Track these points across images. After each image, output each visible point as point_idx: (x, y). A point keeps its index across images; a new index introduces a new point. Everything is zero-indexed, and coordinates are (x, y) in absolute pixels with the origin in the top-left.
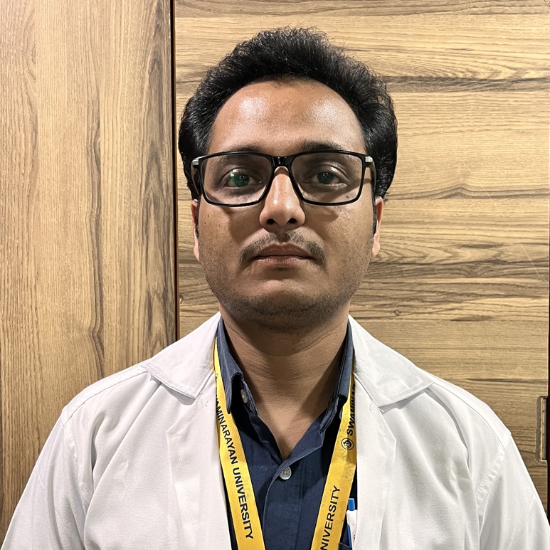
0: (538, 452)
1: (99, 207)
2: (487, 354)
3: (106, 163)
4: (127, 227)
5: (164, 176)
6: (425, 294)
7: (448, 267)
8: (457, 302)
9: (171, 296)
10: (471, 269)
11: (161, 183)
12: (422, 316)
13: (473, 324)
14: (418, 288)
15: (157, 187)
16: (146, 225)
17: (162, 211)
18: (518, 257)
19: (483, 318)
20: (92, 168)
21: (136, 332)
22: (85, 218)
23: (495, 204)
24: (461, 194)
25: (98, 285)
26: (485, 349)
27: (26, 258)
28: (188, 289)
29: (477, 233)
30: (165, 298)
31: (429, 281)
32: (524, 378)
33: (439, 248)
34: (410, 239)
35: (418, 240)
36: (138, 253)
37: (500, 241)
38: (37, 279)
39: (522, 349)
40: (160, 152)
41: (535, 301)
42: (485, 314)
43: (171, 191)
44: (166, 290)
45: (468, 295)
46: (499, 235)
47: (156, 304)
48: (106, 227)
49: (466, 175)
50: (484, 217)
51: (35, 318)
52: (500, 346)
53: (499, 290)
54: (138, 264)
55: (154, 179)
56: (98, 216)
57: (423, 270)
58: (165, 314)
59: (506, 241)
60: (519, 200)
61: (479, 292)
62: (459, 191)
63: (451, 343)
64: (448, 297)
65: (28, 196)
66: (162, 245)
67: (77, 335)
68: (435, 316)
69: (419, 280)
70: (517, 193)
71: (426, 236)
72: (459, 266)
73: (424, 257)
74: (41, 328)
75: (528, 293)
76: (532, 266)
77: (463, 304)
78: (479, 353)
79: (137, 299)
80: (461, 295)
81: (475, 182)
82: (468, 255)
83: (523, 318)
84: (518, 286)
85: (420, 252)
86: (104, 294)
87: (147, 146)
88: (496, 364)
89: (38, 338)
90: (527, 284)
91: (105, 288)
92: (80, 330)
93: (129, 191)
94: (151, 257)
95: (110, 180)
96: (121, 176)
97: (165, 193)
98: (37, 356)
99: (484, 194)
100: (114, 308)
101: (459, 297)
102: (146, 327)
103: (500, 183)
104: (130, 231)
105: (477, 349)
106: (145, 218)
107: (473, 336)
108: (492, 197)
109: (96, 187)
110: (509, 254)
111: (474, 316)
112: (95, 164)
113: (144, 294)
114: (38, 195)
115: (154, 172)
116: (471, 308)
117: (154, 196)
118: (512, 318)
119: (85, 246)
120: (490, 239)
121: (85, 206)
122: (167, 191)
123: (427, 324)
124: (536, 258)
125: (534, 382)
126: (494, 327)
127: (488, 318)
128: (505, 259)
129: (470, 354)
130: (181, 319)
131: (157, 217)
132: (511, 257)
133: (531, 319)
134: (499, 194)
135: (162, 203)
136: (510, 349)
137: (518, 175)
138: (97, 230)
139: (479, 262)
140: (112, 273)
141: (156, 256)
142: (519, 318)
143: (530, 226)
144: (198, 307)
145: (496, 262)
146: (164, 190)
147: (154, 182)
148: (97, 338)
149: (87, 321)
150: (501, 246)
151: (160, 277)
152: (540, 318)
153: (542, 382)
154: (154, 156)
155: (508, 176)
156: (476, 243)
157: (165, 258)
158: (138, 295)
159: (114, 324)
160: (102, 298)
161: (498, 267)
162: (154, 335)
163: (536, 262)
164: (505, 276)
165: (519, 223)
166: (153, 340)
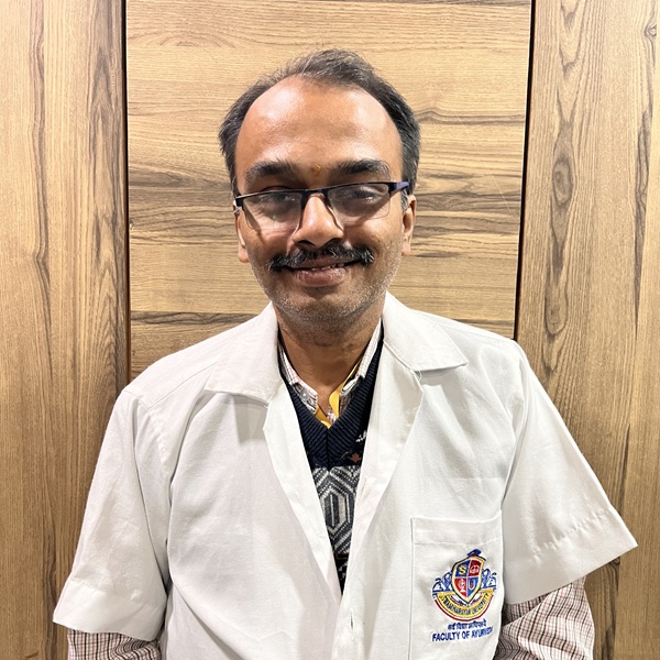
1: (43, 121)
2: (452, 293)
3: (50, 71)
4: (73, 143)
5: (112, 86)
8: (424, 237)
9: (121, 221)
10: (439, 201)
11: (109, 95)
13: (439, 261)
15: (105, 99)
16: (93, 141)
17: (110, 127)
18: (488, 190)
19: (450, 255)
20: (35, 76)
21: (83, 260)
22: (27, 133)
23: (467, 131)
24: (432, 119)
25: (43, 205)
26: (450, 287)
28: (139, 214)
29: (446, 162)
30: (114, 223)
32: (489, 319)
36: (85, 173)
37: (470, 172)
39: (488, 288)
40: (108, 60)
41: (505, 237)
42: (452, 250)
43: (120, 104)
44: (115, 214)
45: (435, 229)
46: (469, 165)
47: (105, 229)
48: (50, 142)
49: (437, 98)
50: (455, 144)
52: (466, 285)
53: (468, 224)
54: (85, 184)
55: (102, 90)
56: (42, 130)
58: (115, 241)
59: (477, 172)
60: (492, 127)
61: (447, 226)
62: (429, 115)
63: (416, 280)
66: (113, 162)
67: (20, 261)
70: (491, 120)
72: (427, 198)
75: (497, 229)
76: (503, 200)
77: (430, 239)
78: (444, 291)
79: (84, 225)
80: (428, 229)
81: (447, 106)
82: (438, 185)
83: (491, 256)
84: (487, 221)
86: (49, 216)
87: (95, 53)
88: (461, 304)
90: (497, 218)
91: (50, 209)
92: (24, 254)
93: (74, 104)
94: (99, 178)
95: (54, 90)
96: (66, 86)
97: (113, 106)
99: (456, 120)
100: (60, 232)
101: (426, 232)
102: (95, 254)
103: (474, 108)
104: (76, 146)
105: (442, 287)
106: (92, 133)
107: (439, 273)
108: (464, 123)
109: (40, 98)
110: (480, 186)
111: (440, 252)
112: (38, 72)
113: (92, 217)
115: (102, 83)
116: (439, 243)
117: (102, 109)
118: (480, 255)
119: (28, 163)
120: (461, 170)
121: (27, 119)
122: (116, 104)
124: (507, 191)
125: (499, 324)
126: (461, 264)
127: (456, 255)
128: (474, 191)
129: (434, 293)
130: (131, 246)
131: (105, 133)
132: (481, 190)
133: (499, 256)
134: (471, 120)
135: (111, 118)
136: (476, 289)
137: (492, 100)
138: (40, 145)
139: (447, 194)
140: (57, 194)
141: (104, 174)
142: (487, 255)
143: (504, 156)
144: (148, 234)
145: (465, 194)
146: (113, 102)
147: (101, 93)
148: (42, 264)
149: (31, 245)
150: (471, 176)
151: (108, 199)
152: (509, 257)
153: (507, 324)
154: (102, 65)
155: (482, 100)
156: (445, 173)
157: (114, 179)
158: (86, 219)
159: (60, 250)
160: (46, 220)
161: (468, 199)
162: (102, 263)
163: (509, 197)
164: (474, 209)
165: (492, 153)
166: (102, 267)
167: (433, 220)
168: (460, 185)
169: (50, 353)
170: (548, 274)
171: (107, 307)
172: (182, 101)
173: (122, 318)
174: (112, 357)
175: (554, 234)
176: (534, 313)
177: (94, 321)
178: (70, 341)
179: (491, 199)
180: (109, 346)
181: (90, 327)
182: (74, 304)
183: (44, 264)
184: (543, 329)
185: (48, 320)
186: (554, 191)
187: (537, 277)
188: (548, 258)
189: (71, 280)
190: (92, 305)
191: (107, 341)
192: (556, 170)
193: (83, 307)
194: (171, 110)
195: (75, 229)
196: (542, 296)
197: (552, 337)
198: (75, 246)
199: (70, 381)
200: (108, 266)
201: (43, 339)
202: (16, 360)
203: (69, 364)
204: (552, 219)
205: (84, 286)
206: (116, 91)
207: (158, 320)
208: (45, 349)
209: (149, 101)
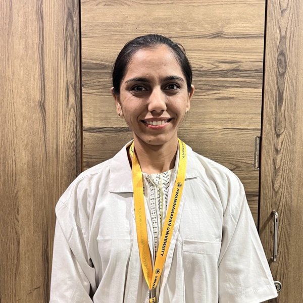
0: (255, 164)
1: (43, 41)
2: (231, 116)
3: (46, 18)
4: (57, 51)
5: (75, 25)
6: (202, 86)
7: (213, 72)
8: (218, 90)
9: (78, 86)
10: (224, 74)
11: (73, 29)
12: (200, 97)
13: (225, 101)
14: (199, 83)
15: (71, 31)
16: (66, 50)
17: (74, 43)
18: (248, 68)
19: (230, 98)
20: (39, 20)
21: (61, 103)
22: (36, 46)
23: (237, 41)
24: (221, 36)
25: (43, 79)
26: (231, 113)
27: (7, 66)
28: (87, 82)
29: (228, 56)
30: (75, 86)
31: (204, 79)
32: (249, 128)
33: (210, 63)
34: (195, 58)
35: (199, 59)
36: (62, 64)
37: (239, 60)
38: (13, 76)
39: (248, 113)
40: (73, 13)
41: (255, 90)
42: (231, 96)
43: (78, 33)
44: (75, 82)
45: (223, 87)
46: (238, 57)
47: (71, 89)
48: (47, 51)
49: (223, 27)
50: (231, 48)
51: (12, 96)
52: (238, 112)
53: (238, 84)
54: (62, 69)
55: (70, 27)
56: (43, 45)
57: (201, 74)
58: (75, 95)
59: (242, 60)
60: (249, 39)
61: (228, 85)
62: (220, 34)
63: (214, 110)
64: (214, 87)
65: (8, 34)
66: (74, 59)
67: (33, 104)
68: (207, 97)
69: (199, 79)
70: (248, 36)
71: (203, 57)
72: (219, 72)
73: (202, 67)
74: (15, 101)
75: (252, 86)
76: (254, 73)
77: (220, 91)
78: (227, 115)
79: (62, 87)
80: (219, 86)
81: (227, 30)
82: (224, 67)
83: (249, 98)
84: (247, 82)
85: (200, 65)
86: (46, 84)
87: (66, 10)
88: (236, 121)
89: (14, 106)
90: (252, 81)
91: (46, 81)
92: (34, 102)
93: (57, 33)
94: (68, 66)
95: (48, 27)
96: (54, 25)
97: (75, 34)
98: (13, 115)
99: (232, 36)
100: (51, 91)
101: (219, 88)
102: (66, 101)
103: (240, 31)
104: (58, 52)
105: (227, 113)
106: (65, 46)
107: (225, 107)
108: (236, 38)
109: (42, 30)
110: (244, 66)
111: (225, 97)
112: (40, 19)
113: (65, 84)
114: (13, 33)
115: (70, 23)
116: (225, 93)
117: (70, 35)
118: (244, 98)
119: (36, 60)
120: (234, 59)
121: (36, 40)
122: (76, 32)
123: (203, 101)
124: (256, 68)
125: (253, 130)
126: (235, 102)
127: (232, 98)
128: (241, 69)
129: (223, 116)
130: (83, 97)
131: (71, 46)
132: (244, 68)
133: (253, 98)
134: (239, 36)
135: (74, 39)
136: (242, 114)
137: (249, 27)
138: (42, 52)
139: (228, 70)
140: (49, 74)
141: (71, 65)
142: (247, 98)
143: (254, 52)
144: (91, 91)
145: (237, 70)
146: (75, 32)
147: (70, 28)
148: (42, 106)
149: (38, 97)
150: (240, 62)
151: (73, 76)
152: (258, 99)
153: (258, 130)
154: (70, 16)
155: (244, 27)
156: (227, 61)
157: (75, 67)
158: (62, 85)
159: (50, 99)
160: (44, 86)
161: (238, 73)
162: (70, 105)
163: (257, 71)
164: (241, 77)
165: (248, 51)
166: (70, 106)
167: (222, 82)
168: (234, 66)
169: (46, 147)
170: (276, 107)
171: (72, 125)
172: (106, 31)
173: (79, 130)
174: (75, 148)
175: (278, 88)
176: (270, 124)
177: (66, 132)
178: (55, 141)
179: (248, 73)
180: (73, 143)
181: (64, 134)
182: (57, 124)
183: (43, 106)
184: (274, 132)
185: (45, 132)
186: (278, 68)
187: (271, 108)
188: (276, 99)
189: (55, 113)
190: (65, 124)
191: (72, 141)
192: (279, 58)
193: (61, 125)
194: (101, 35)
195: (58, 90)
196: (273, 117)
197: (278, 136)
198: (57, 97)
199: (55, 159)
200: (72, 106)
201: (43, 140)
202: (30, 150)
203: (54, 151)
204: (277, 81)
205: (61, 115)
206: (76, 27)
207: (96, 130)
208: (43, 145)
209: (91, 31)
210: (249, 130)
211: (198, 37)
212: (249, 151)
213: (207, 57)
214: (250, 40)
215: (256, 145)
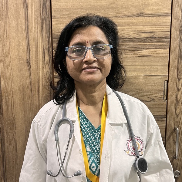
0: (164, 97)
1: (28, 21)
2: (149, 67)
3: (29, 7)
4: (37, 27)
5: (47, 10)
6: (130, 48)
7: (137, 39)
8: (140, 51)
10: (144, 40)
11: (47, 13)
12: (129, 55)
13: (145, 58)
14: (128, 46)
16: (42, 27)
17: (47, 22)
18: (160, 36)
19: (148, 56)
20: (25, 8)
21: (40, 61)
22: (23, 25)
23: (153, 19)
24: (142, 16)
25: (28, 46)
26: (148, 65)
27: (6, 38)
29: (147, 28)
30: (49, 50)
31: (131, 44)
32: (160, 74)
33: (135, 33)
34: (125, 30)
35: (128, 31)
36: (40, 36)
37: (154, 31)
38: (10, 44)
39: (160, 65)
40: (46, 3)
41: (165, 50)
42: (149, 54)
43: (50, 16)
44: (49, 47)
45: (143, 48)
46: (154, 29)
47: (46, 52)
48: (30, 28)
49: (144, 9)
50: (149, 23)
51: (10, 57)
52: (153, 64)
53: (153, 47)
54: (40, 39)
56: (28, 24)
57: (129, 40)
58: (49, 55)
59: (156, 31)
61: (147, 47)
62: (141, 14)
63: (138, 64)
64: (137, 49)
65: (6, 18)
66: (48, 32)
67: (22, 62)
68: (133, 55)
69: (128, 44)
70: (160, 15)
71: (131, 29)
72: (141, 39)
74: (12, 60)
75: (162, 48)
76: (164, 39)
77: (142, 51)
78: (146, 67)
79: (40, 51)
80: (141, 48)
81: (147, 11)
82: (144, 35)
83: (161, 56)
84: (159, 45)
85: (129, 35)
86: (30, 49)
88: (152, 70)
89: (11, 63)
90: (162, 44)
91: (30, 47)
92: (23, 60)
93: (37, 16)
94: (44, 37)
95: (31, 12)
96: (34, 11)
97: (48, 16)
98: (11, 68)
99: (149, 15)
100: (33, 53)
101: (141, 49)
102: (43, 59)
103: (155, 11)
104: (37, 29)
105: (146, 65)
106: (42, 24)
107: (145, 61)
108: (152, 16)
109: (27, 15)
110: (157, 35)
111: (145, 55)
112: (26, 7)
113: (42, 48)
114: (9, 17)
115: (44, 10)
116: (145, 52)
117: (45, 17)
118: (157, 56)
119: (24, 34)
120: (151, 30)
121: (23, 21)
122: (49, 15)
123: (130, 58)
124: (165, 36)
125: (163, 76)
126: (151, 58)
127: (150, 56)
128: (155, 37)
129: (143, 67)
131: (46, 24)
132: (158, 36)
133: (163, 56)
134: (154, 15)
135: (47, 20)
136: (156, 66)
137: (161, 9)
138: (27, 29)
139: (147, 38)
140: (32, 42)
141: (46, 37)
142: (159, 56)
143: (164, 26)
145: (152, 37)
146: (48, 15)
147: (44, 13)
148: (28, 63)
149: (25, 57)
150: (154, 32)
151: (47, 43)
152: (166, 56)
153: (166, 76)
154: (44, 5)
155: (158, 9)
156: (146, 31)
157: (48, 37)
158: (41, 49)
159: (33, 58)
160: (29, 50)
161: (153, 39)
162: (46, 62)
163: (166, 38)
164: (155, 42)
165: (161, 25)
166: (45, 63)
167: (143, 45)
168: (151, 35)
169: (31, 88)
170: (178, 61)
171: (47, 74)
172: (68, 14)
173: (51, 77)
174: (49, 88)
175: (180, 49)
176: (174, 73)
177: (44, 79)
178: (37, 84)
179: (160, 39)
180: (48, 85)
181: (43, 80)
182: (38, 74)
183: (29, 62)
184: (177, 77)
185: (30, 79)
186: (180, 35)
187: (175, 62)
188: (178, 55)
189: (37, 67)
190: (43, 74)
192: (181, 29)
193: (41, 75)
194: (65, 16)
195: (38, 52)
196: (176, 67)
197: (179, 80)
198: (38, 57)
199: (37, 96)
201: (29, 84)
202: (22, 90)
203: (37, 91)
204: (179, 44)
205: (40, 68)
206: (49, 12)
208: (30, 87)
209: (58, 14)
210: (161, 76)
211: (127, 16)
212: (160, 89)
213: (133, 29)
214: (162, 18)
215: (165, 86)
